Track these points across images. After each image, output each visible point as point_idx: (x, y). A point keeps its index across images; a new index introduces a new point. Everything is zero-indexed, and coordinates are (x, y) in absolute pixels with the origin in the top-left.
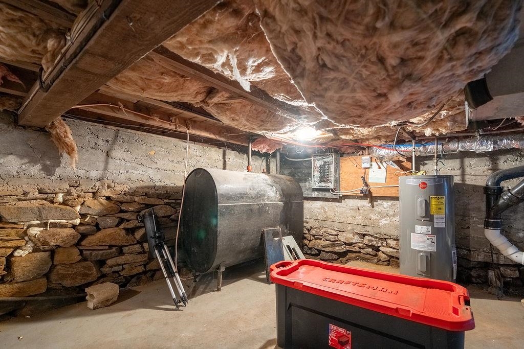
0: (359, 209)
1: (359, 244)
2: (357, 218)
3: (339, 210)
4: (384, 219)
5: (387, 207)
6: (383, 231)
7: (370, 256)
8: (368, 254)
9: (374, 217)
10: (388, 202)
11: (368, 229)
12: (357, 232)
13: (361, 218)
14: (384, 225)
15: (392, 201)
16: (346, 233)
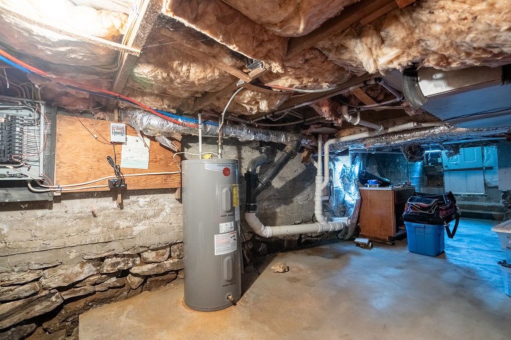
0: (95, 216)
1: (92, 278)
2: (91, 232)
3: (45, 224)
4: (140, 224)
5: (145, 205)
6: (139, 242)
7: (115, 290)
8: (110, 288)
9: (123, 224)
10: (145, 198)
11: (113, 245)
12: (89, 257)
13: (100, 229)
14: (141, 233)
15: (151, 196)
16: (63, 267)
